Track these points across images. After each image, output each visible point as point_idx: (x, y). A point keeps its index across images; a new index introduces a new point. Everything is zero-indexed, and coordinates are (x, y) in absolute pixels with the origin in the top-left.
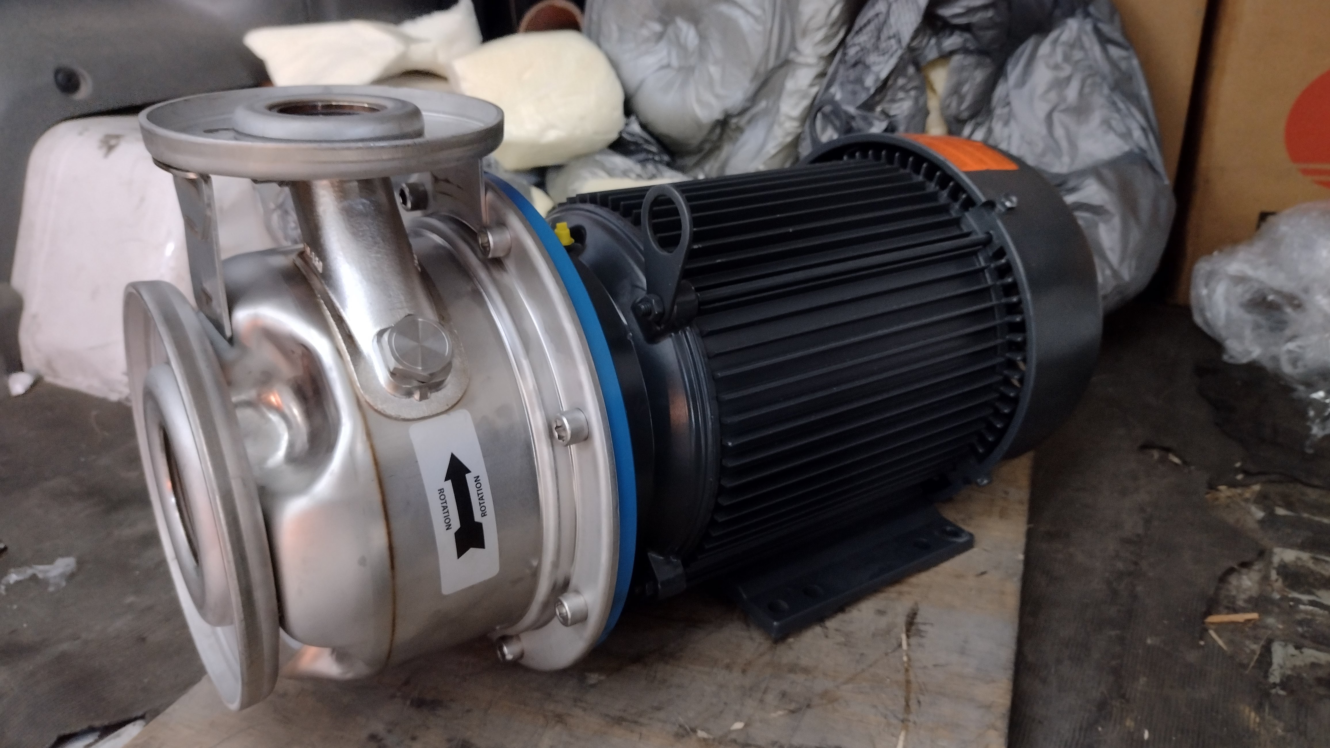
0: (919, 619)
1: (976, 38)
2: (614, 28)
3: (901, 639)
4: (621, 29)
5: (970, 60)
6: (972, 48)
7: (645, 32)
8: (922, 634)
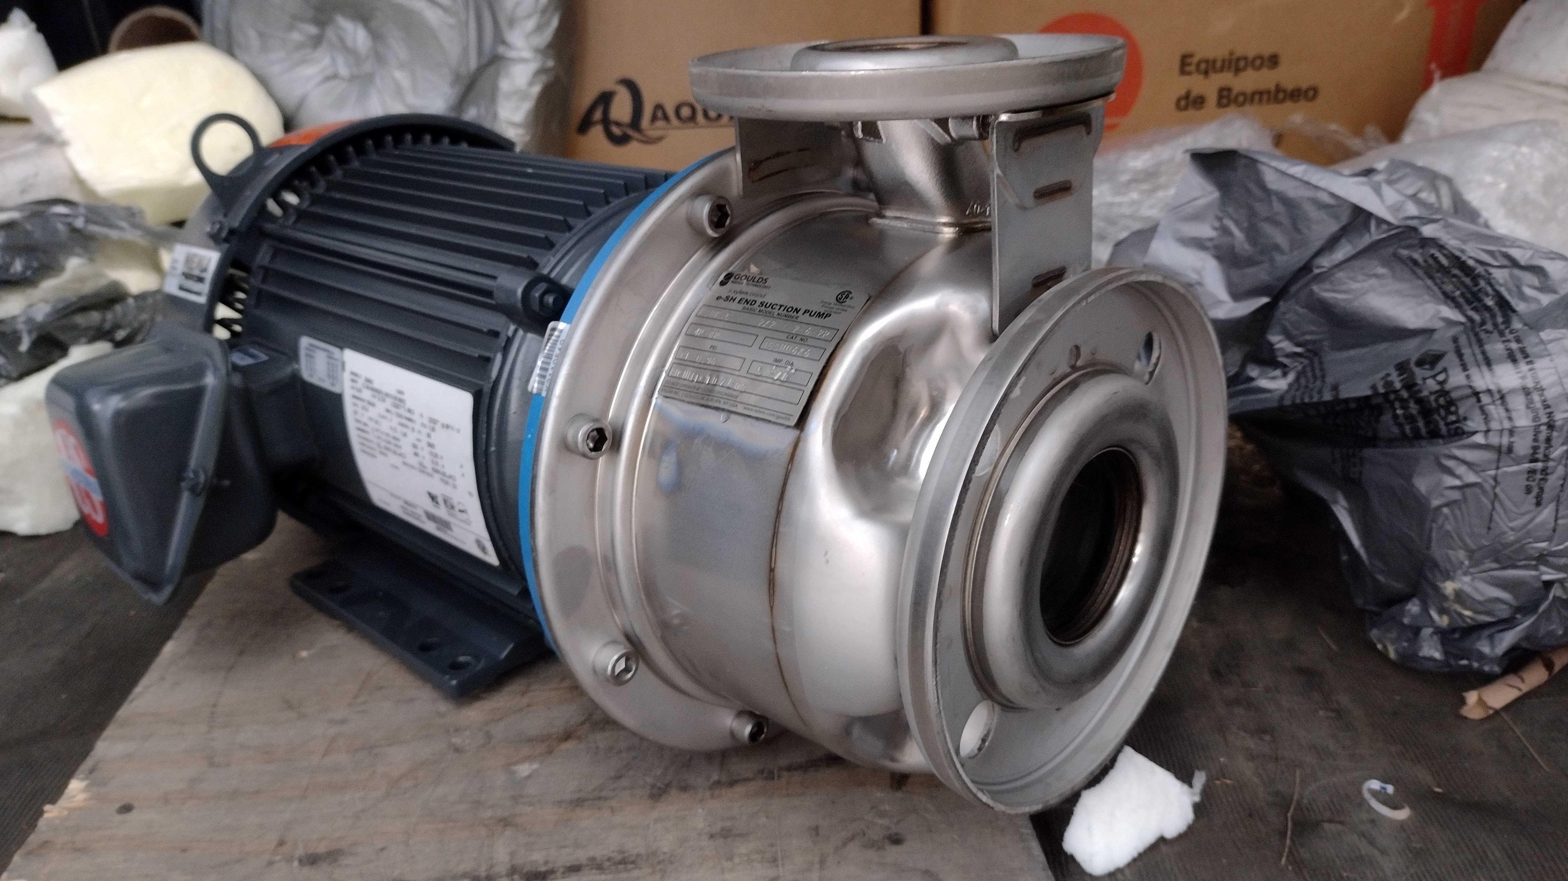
2: (252, 34)
4: (261, 35)
7: (296, 36)
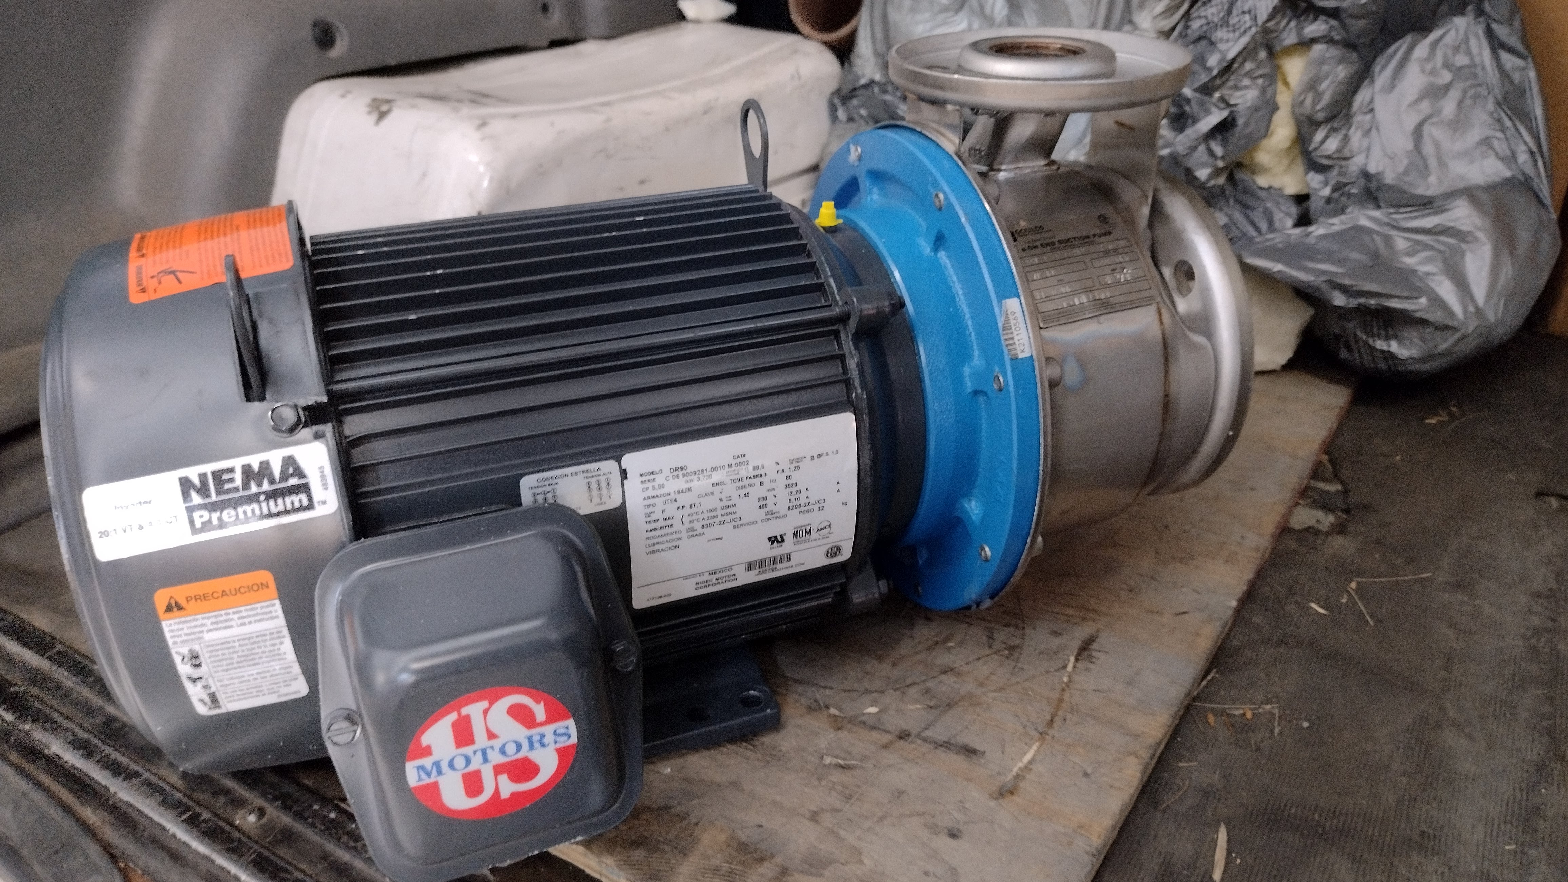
0: (1095, 646)
1: (1344, 26)
3: (1069, 661)
5: (1334, 52)
6: (1337, 37)
8: (1094, 660)
